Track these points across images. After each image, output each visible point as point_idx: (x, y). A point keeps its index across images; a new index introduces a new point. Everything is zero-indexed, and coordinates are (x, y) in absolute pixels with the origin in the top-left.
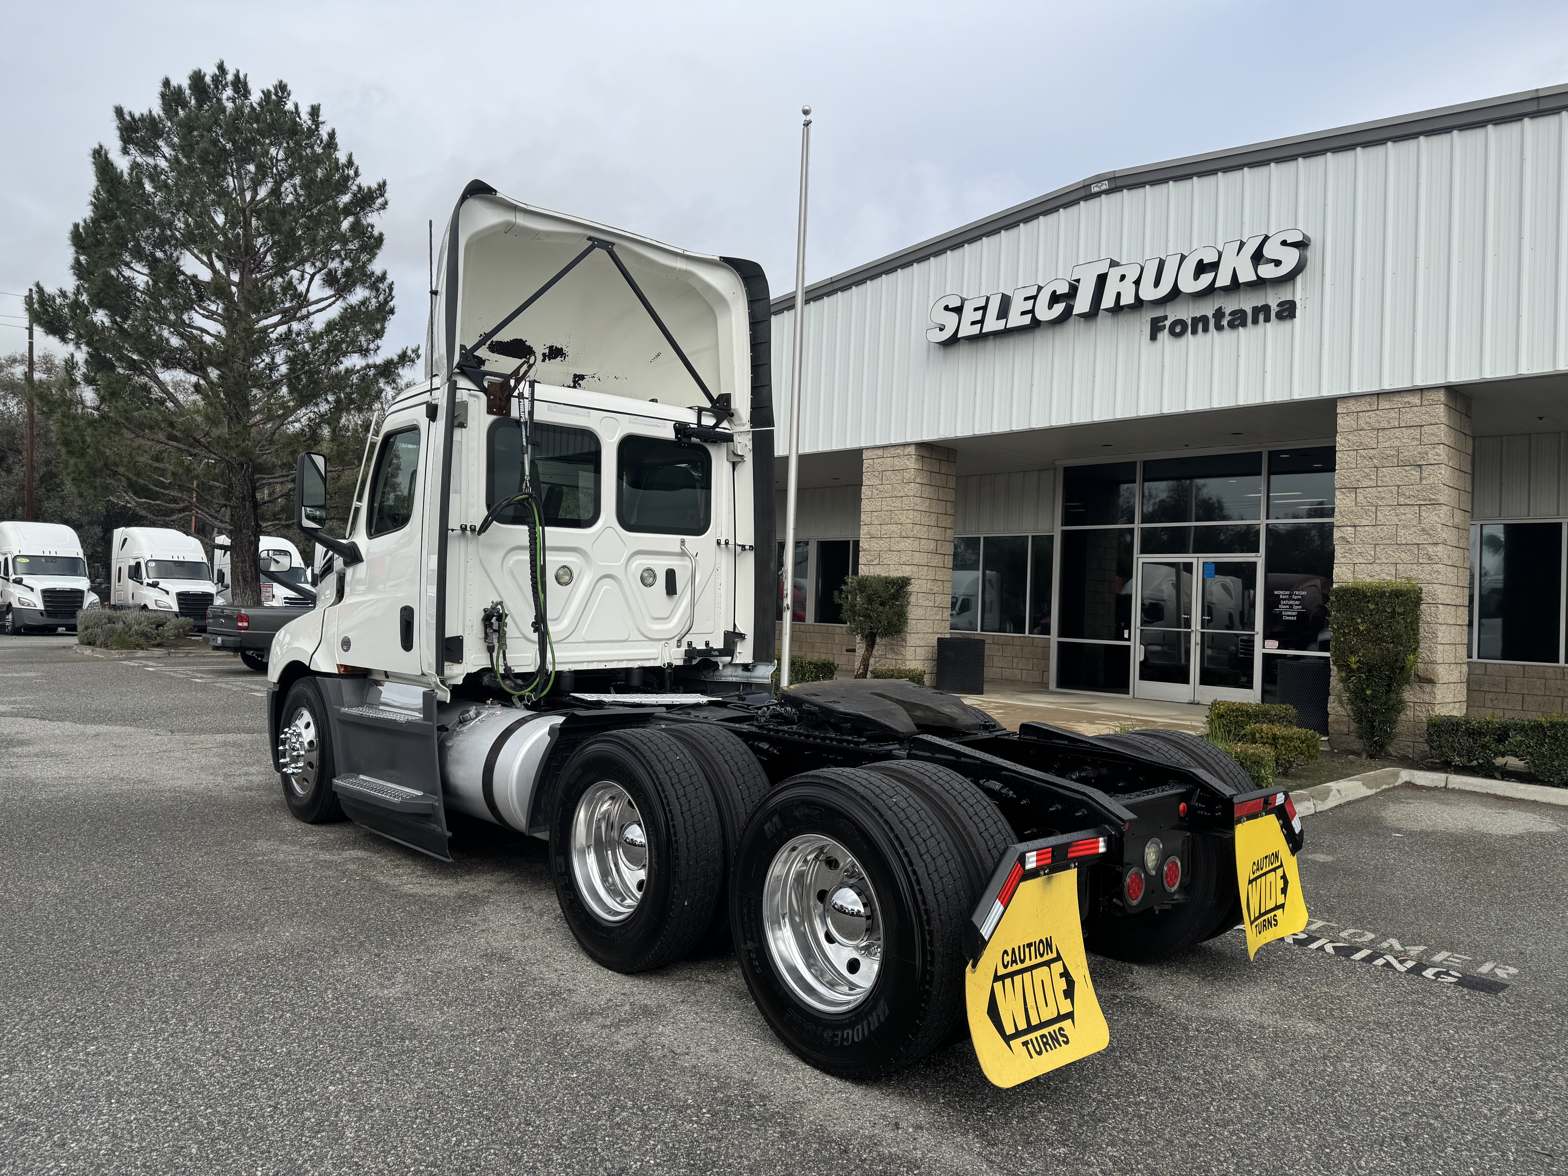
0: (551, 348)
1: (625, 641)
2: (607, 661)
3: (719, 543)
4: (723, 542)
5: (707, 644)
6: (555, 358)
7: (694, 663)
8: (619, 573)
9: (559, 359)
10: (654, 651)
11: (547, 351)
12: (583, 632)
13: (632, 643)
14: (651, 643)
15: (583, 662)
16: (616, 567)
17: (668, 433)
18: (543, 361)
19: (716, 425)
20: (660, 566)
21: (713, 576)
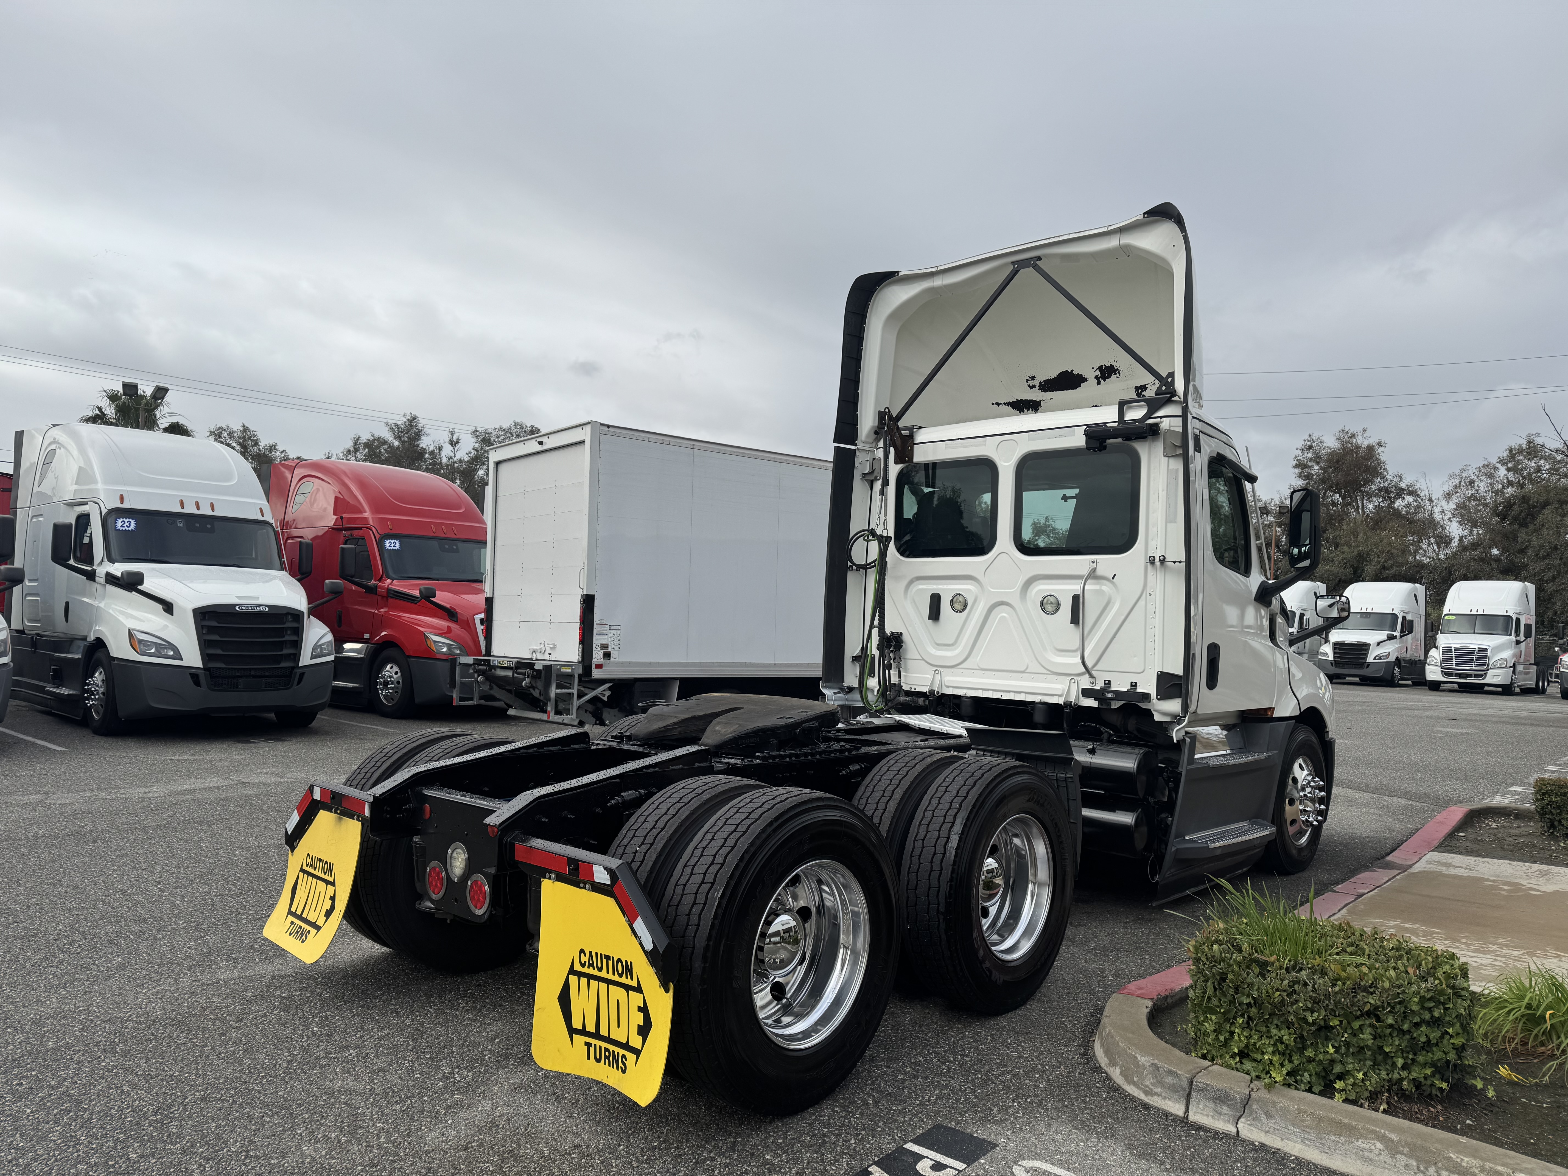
0: (1100, 368)
1: (1023, 672)
2: (1003, 691)
3: (1152, 561)
4: (1157, 560)
5: (1134, 685)
6: (1109, 377)
7: (1113, 707)
8: (1015, 601)
9: (1114, 377)
10: (1059, 686)
11: (1098, 373)
12: (976, 659)
13: (1033, 676)
14: (1056, 677)
15: (977, 689)
16: (1011, 593)
17: (1078, 440)
18: (1099, 383)
19: (1148, 416)
20: (1065, 591)
21: (1142, 603)
